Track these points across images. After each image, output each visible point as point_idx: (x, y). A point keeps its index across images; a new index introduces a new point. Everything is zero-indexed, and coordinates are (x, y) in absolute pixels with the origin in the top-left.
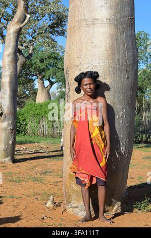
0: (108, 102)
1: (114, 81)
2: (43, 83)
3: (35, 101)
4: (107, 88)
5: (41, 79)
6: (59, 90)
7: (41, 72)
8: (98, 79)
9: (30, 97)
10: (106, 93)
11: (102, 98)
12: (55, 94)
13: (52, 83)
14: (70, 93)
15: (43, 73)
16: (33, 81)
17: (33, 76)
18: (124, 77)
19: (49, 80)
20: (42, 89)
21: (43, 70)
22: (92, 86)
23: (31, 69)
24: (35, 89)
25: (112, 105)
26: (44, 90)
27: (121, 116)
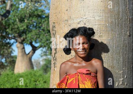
0: (105, 65)
1: (112, 39)
2: (24, 48)
3: (13, 70)
4: (105, 48)
5: (22, 43)
6: (45, 57)
7: (21, 34)
9: (7, 66)
11: (97, 60)
12: (39, 63)
13: (34, 49)
14: (56, 55)
15: (24, 36)
16: (11, 45)
17: (10, 39)
18: (125, 34)
19: (31, 44)
20: (23, 56)
21: (24, 32)
22: (86, 46)
23: (8, 30)
24: (12, 57)
25: (110, 69)
26: (25, 57)
27: (121, 83)
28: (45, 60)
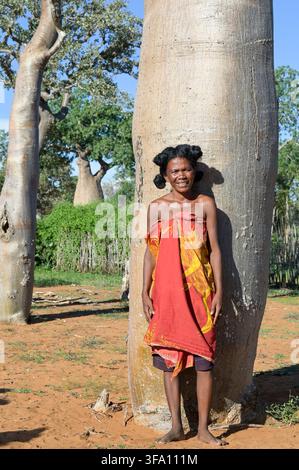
0: (220, 206)
1: (232, 164)
2: (89, 166)
3: (72, 202)
4: (218, 178)
5: (85, 158)
6: (120, 180)
7: (84, 144)
8: (198, 161)
9: (62, 193)
10: (216, 189)
12: (112, 188)
13: (105, 167)
15: (89, 147)
16: (69, 161)
17: (67, 151)
18: (252, 157)
19: (100, 160)
20: (87, 178)
21: (89, 141)
22: (188, 174)
23: (64, 138)
24: (71, 179)
25: (226, 212)
26: (91, 180)
27: (244, 233)
28: (122, 183)
